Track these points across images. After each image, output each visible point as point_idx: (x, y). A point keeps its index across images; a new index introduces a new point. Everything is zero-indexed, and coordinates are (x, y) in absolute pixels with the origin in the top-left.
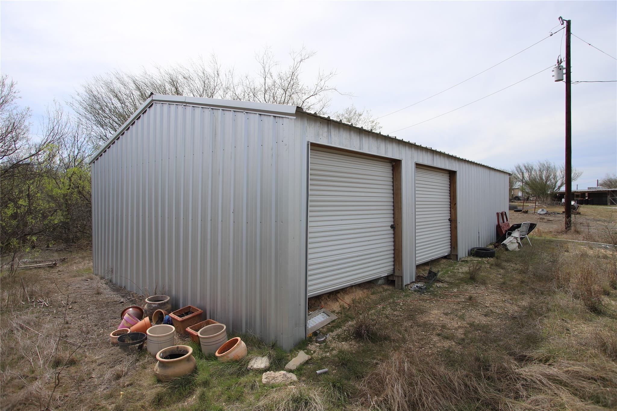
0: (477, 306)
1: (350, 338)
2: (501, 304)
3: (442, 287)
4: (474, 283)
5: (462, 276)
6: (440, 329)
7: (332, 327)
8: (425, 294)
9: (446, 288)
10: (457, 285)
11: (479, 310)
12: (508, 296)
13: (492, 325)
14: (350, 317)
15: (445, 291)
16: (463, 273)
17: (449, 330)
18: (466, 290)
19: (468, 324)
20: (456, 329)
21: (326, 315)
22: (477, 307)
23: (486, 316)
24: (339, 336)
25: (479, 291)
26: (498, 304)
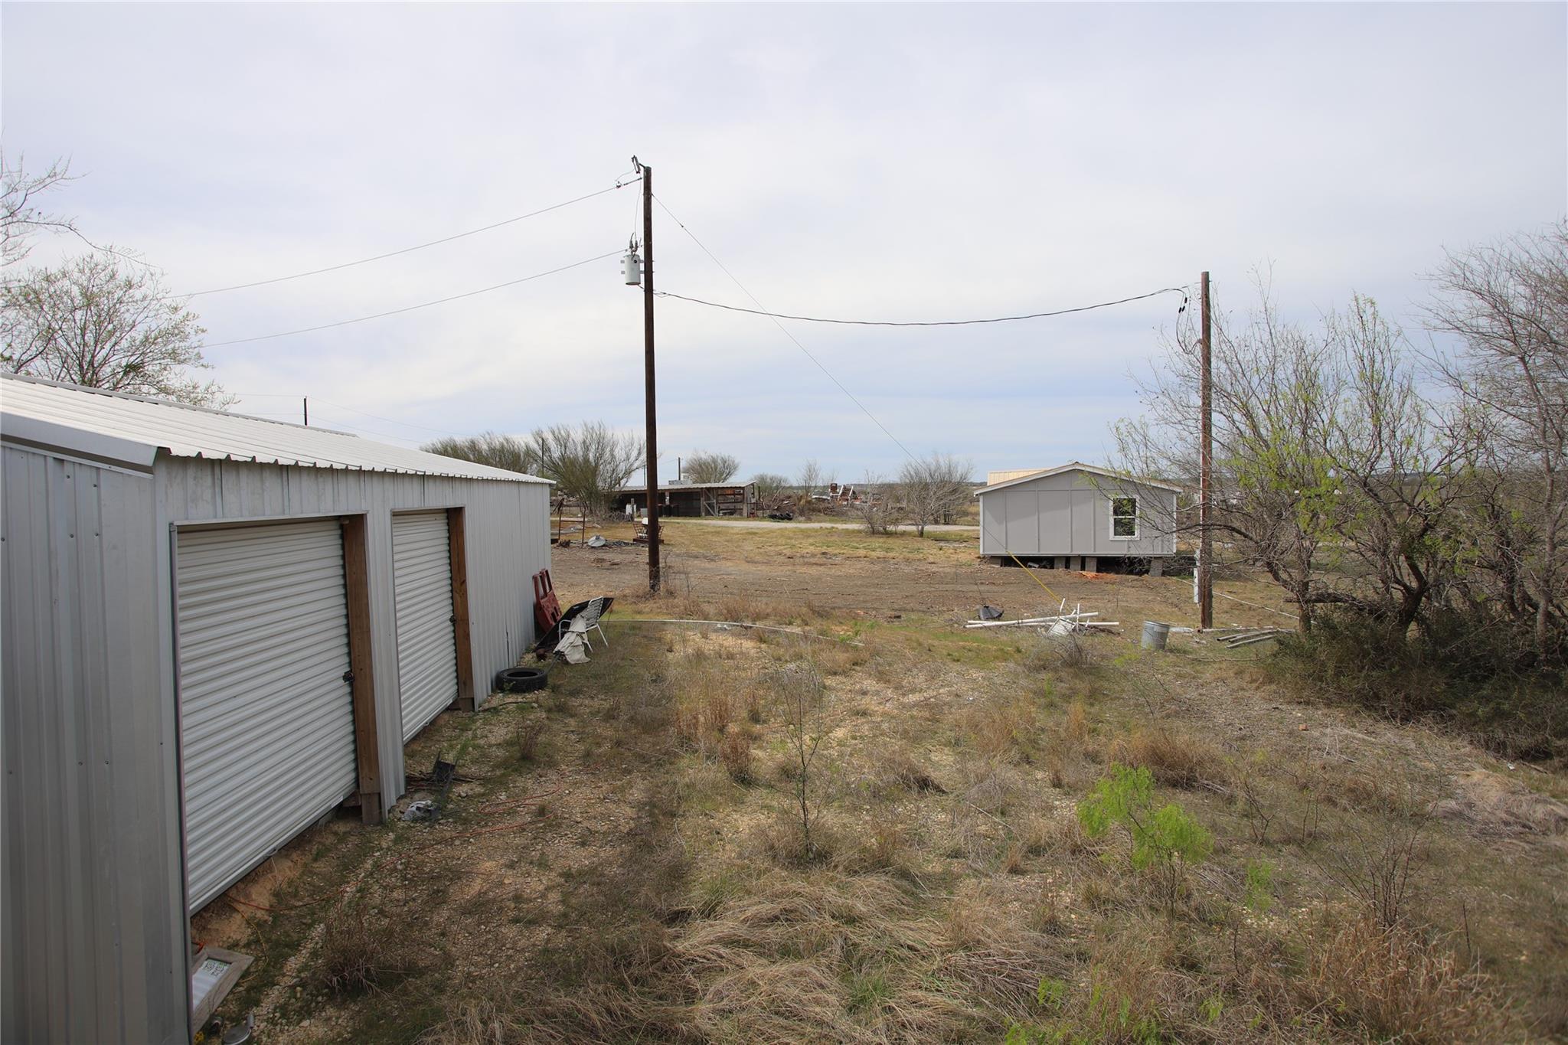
0: (559, 825)
1: (318, 1003)
2: (600, 809)
3: (472, 796)
4: (531, 767)
5: (501, 753)
6: (513, 905)
7: (248, 990)
8: (442, 824)
9: (483, 795)
10: (501, 783)
11: (566, 835)
12: (605, 786)
13: (601, 864)
14: (287, 946)
15: (483, 802)
16: (500, 744)
17: (531, 901)
18: (525, 790)
19: (561, 875)
20: (543, 896)
21: (217, 964)
22: (559, 827)
23: (583, 844)
24: (283, 1009)
25: (551, 788)
26: (595, 809)
